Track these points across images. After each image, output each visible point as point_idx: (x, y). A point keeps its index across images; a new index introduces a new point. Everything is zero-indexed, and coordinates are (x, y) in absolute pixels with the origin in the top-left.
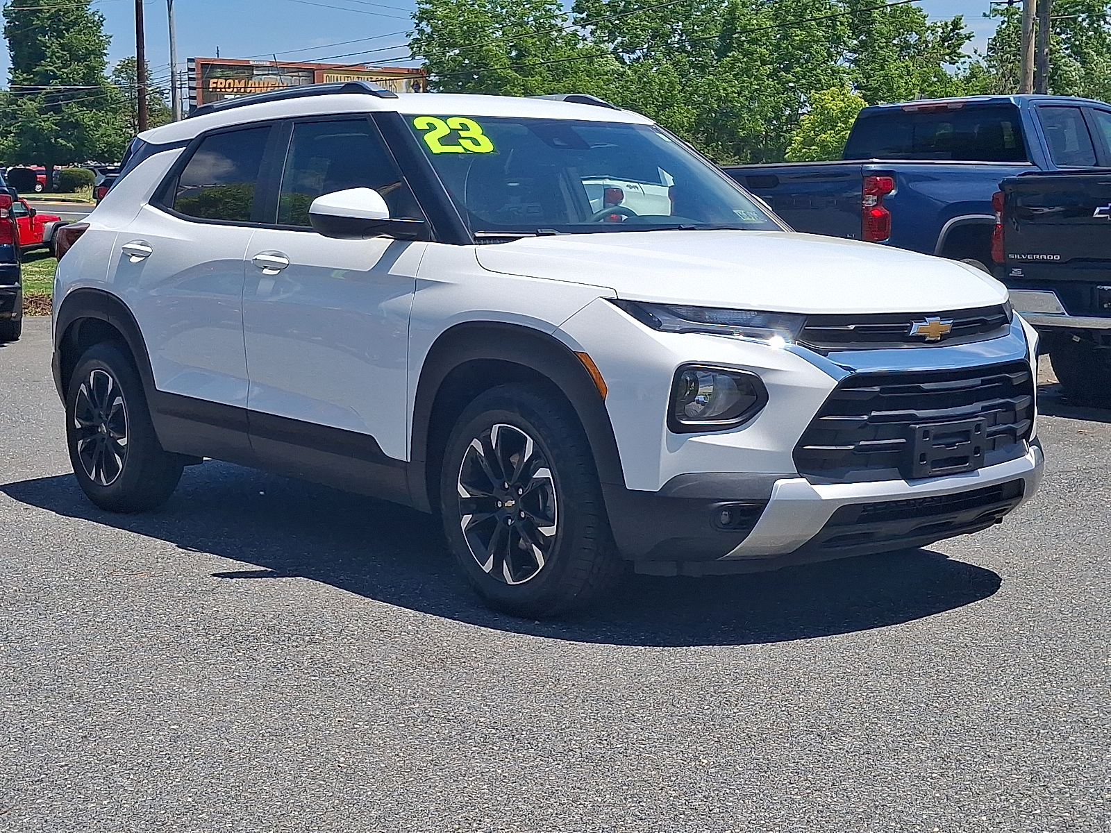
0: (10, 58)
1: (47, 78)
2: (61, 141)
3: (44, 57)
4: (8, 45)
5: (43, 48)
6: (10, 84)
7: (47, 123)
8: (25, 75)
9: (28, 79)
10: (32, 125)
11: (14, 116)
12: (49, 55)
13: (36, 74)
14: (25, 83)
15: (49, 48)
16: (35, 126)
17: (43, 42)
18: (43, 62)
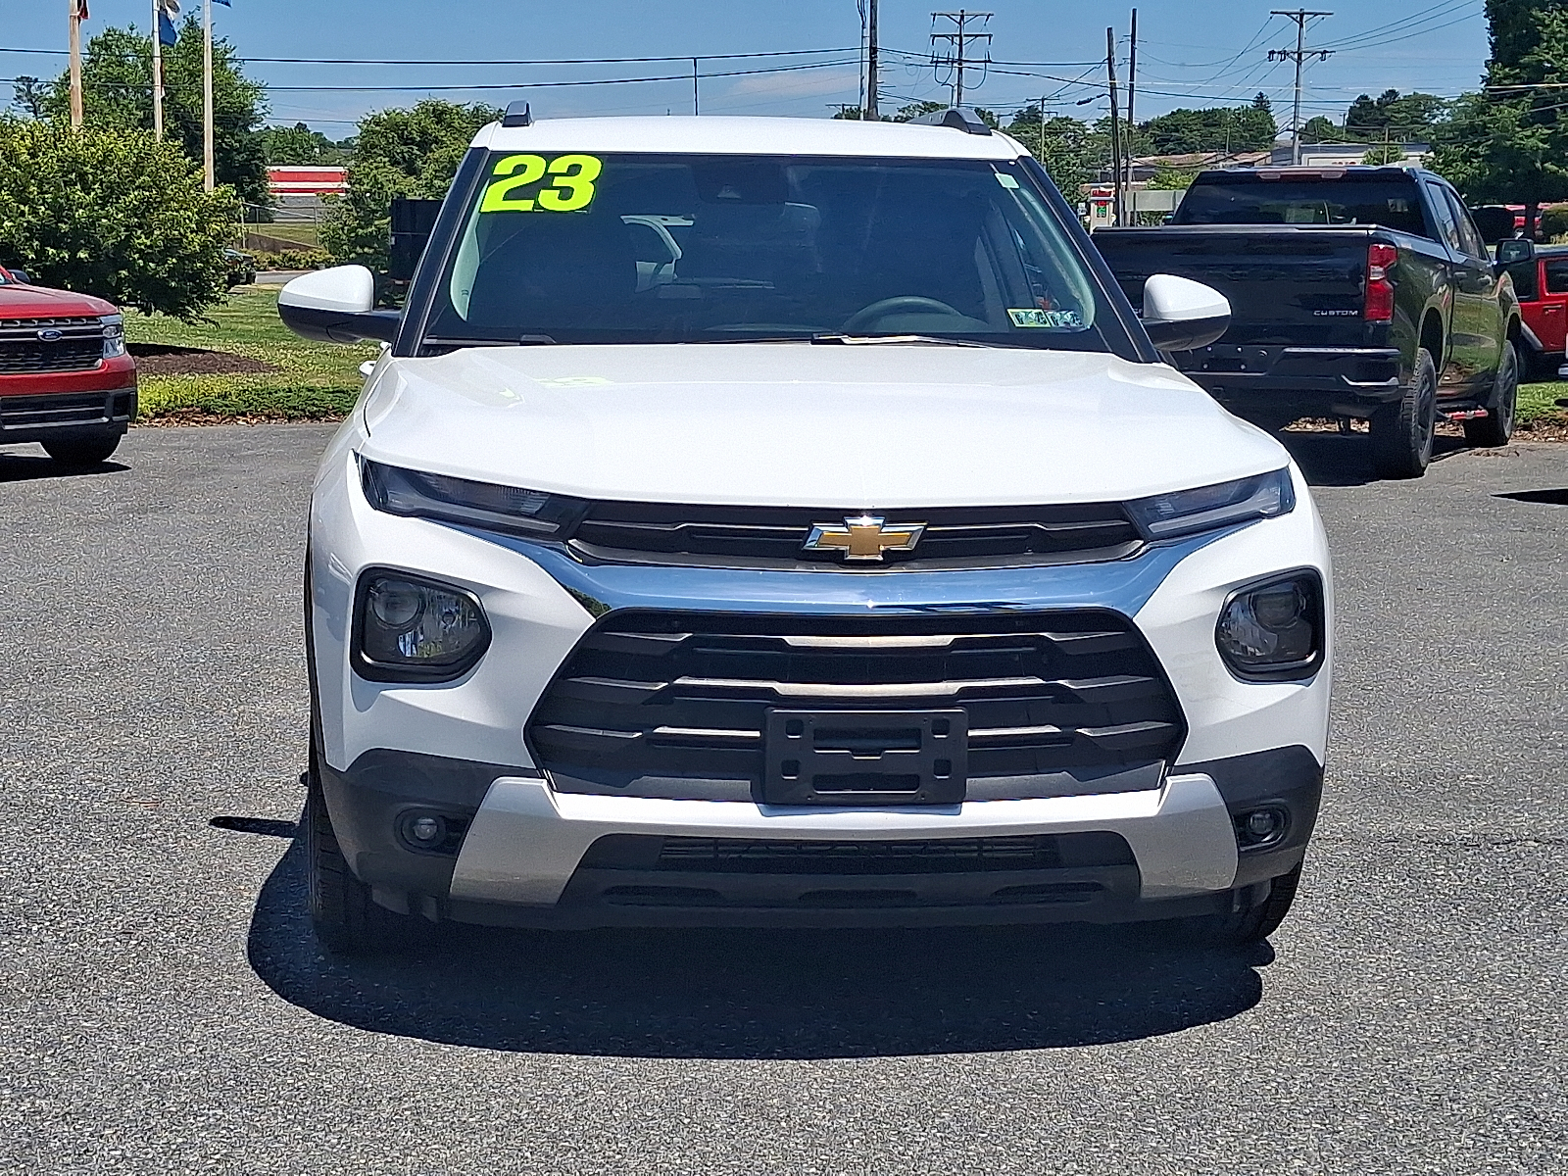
0: (1490, 46)
1: (1539, 72)
2: (1550, 167)
3: (1538, 41)
4: (1489, 26)
5: (1540, 28)
6: (1485, 83)
7: (1533, 139)
8: (1507, 70)
9: (1511, 76)
10: (1509, 143)
11: (1481, 131)
12: (1545, 37)
13: (1523, 67)
14: (1506, 82)
15: (1548, 26)
16: (1512, 146)
17: (1539, 19)
18: (1535, 47)
